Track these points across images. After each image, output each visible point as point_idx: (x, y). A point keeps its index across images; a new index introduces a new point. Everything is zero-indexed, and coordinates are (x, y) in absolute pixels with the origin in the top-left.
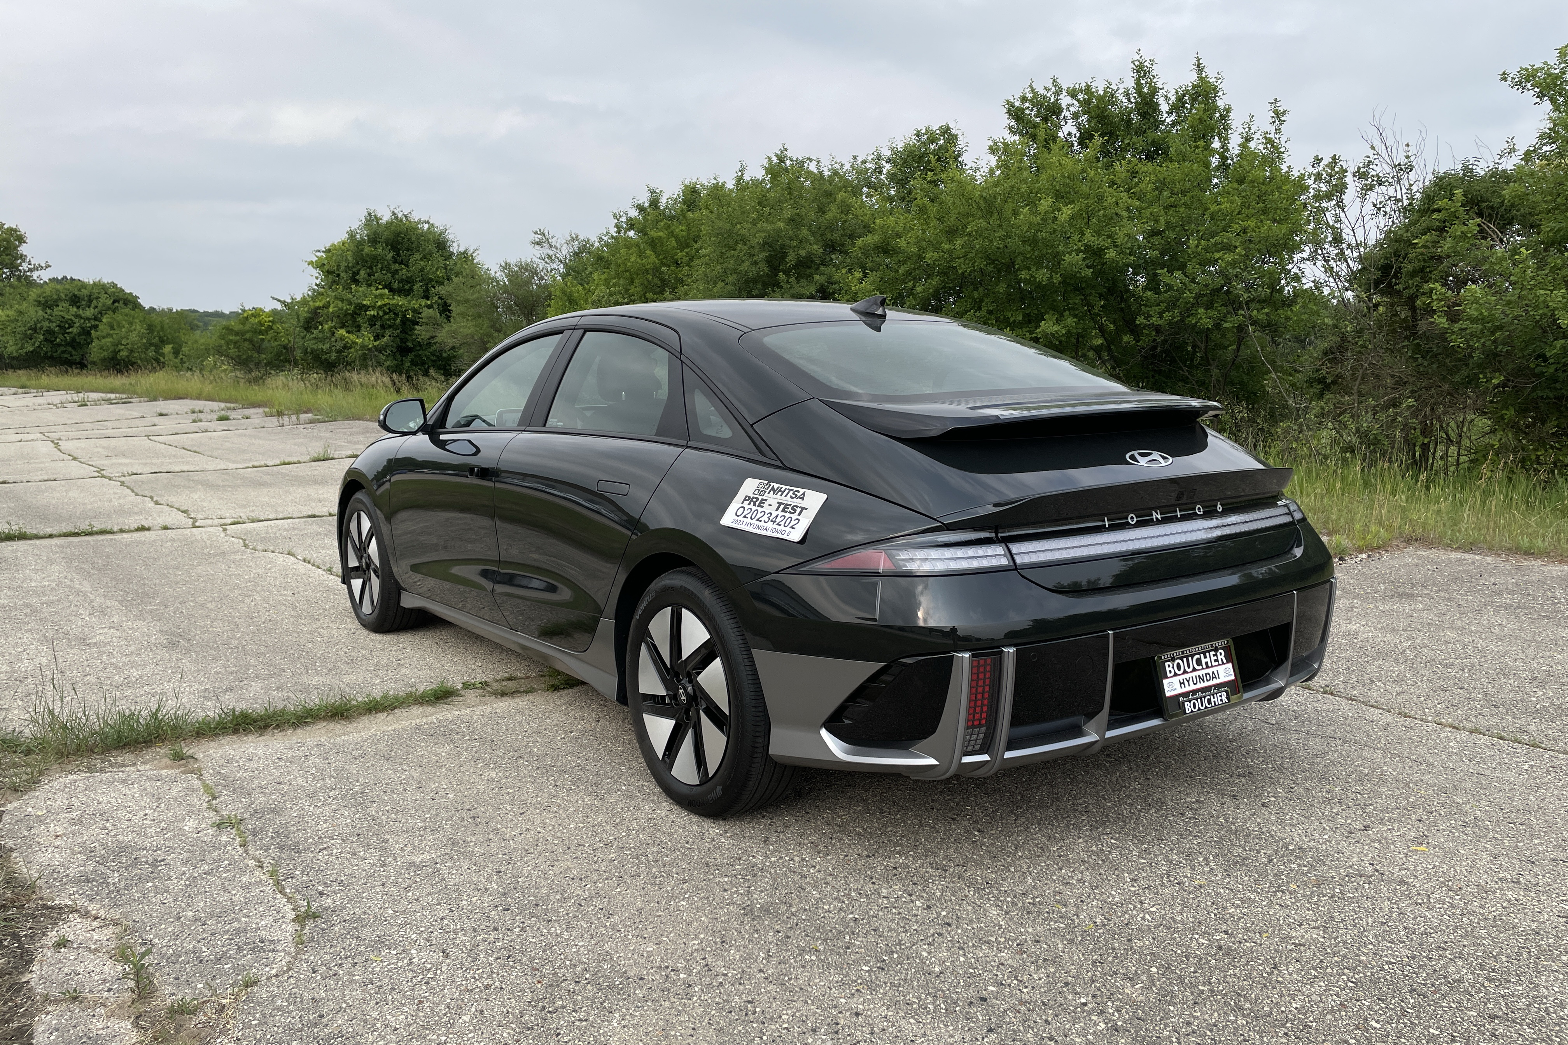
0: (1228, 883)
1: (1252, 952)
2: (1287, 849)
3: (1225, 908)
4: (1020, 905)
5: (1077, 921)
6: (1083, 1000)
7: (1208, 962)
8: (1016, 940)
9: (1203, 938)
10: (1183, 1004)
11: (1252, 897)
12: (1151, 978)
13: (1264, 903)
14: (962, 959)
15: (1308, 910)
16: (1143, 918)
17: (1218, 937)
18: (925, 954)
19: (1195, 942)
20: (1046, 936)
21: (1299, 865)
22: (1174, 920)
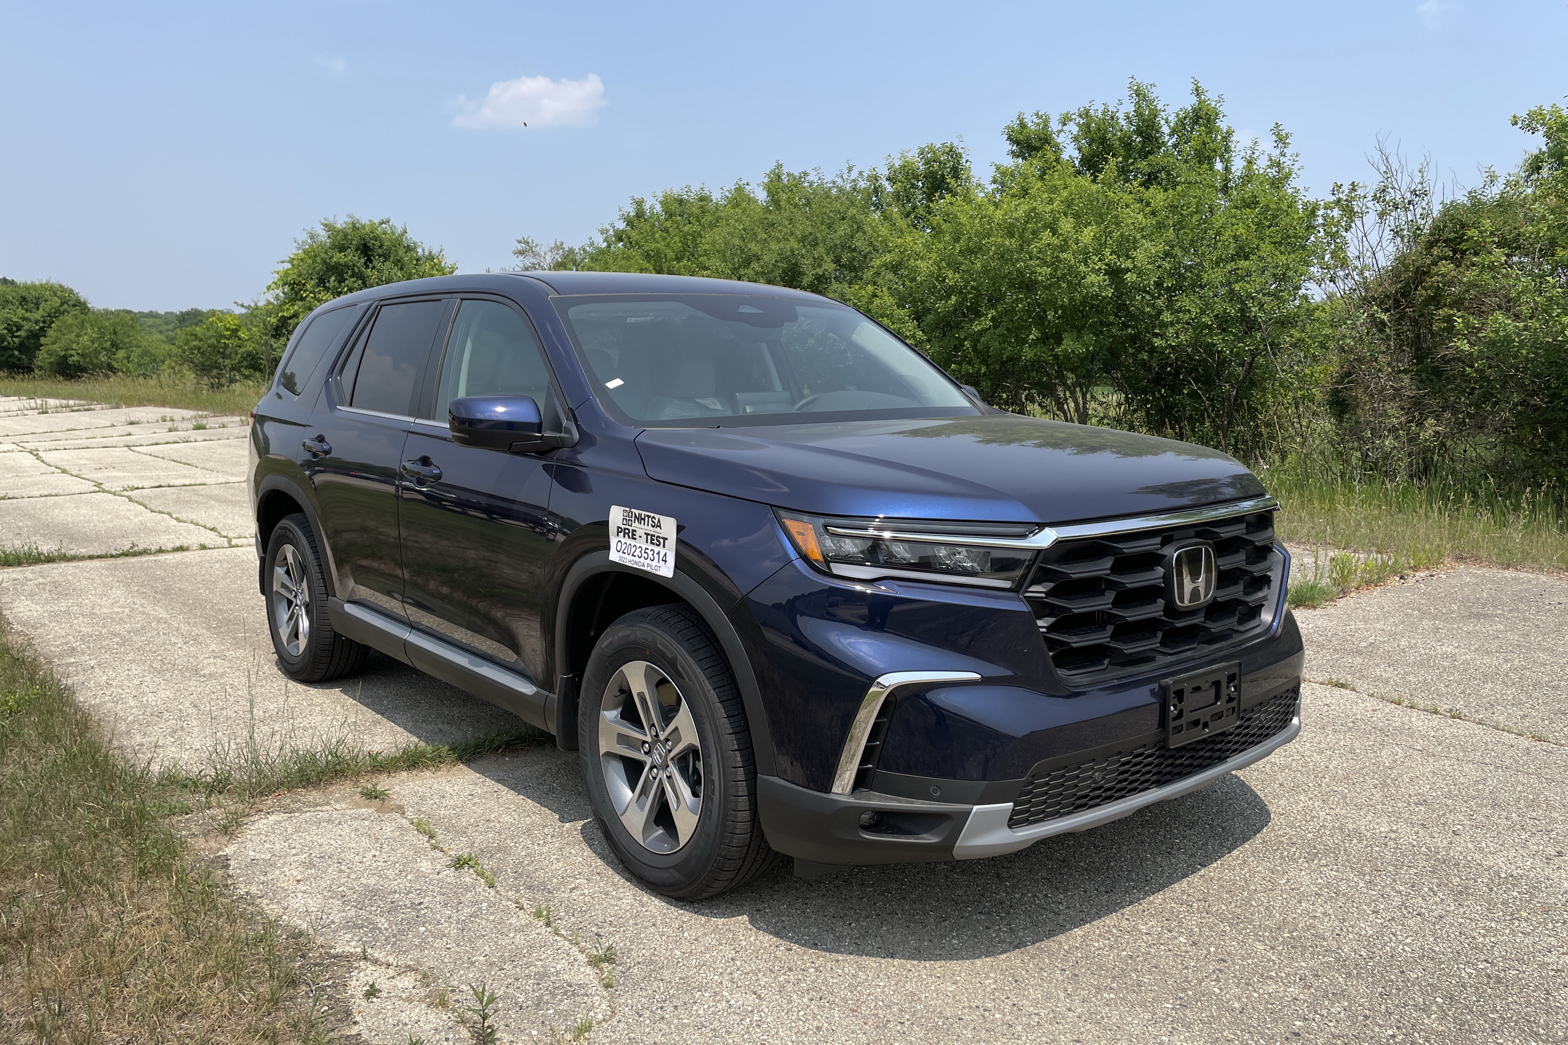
0: (1464, 913)
1: (1520, 979)
2: (1500, 877)
3: (1474, 938)
4: (1281, 939)
5: (1343, 954)
6: (1390, 1032)
7: (1485, 991)
8: (1296, 974)
9: (1469, 967)
10: (1483, 1032)
11: (1493, 925)
12: (1440, 1007)
13: (1507, 931)
14: (1255, 995)
15: (1549, 936)
16: (1404, 950)
17: (1482, 967)
18: (1218, 991)
19: (1463, 972)
20: (1322, 970)
21: (1519, 893)
22: (1434, 951)
